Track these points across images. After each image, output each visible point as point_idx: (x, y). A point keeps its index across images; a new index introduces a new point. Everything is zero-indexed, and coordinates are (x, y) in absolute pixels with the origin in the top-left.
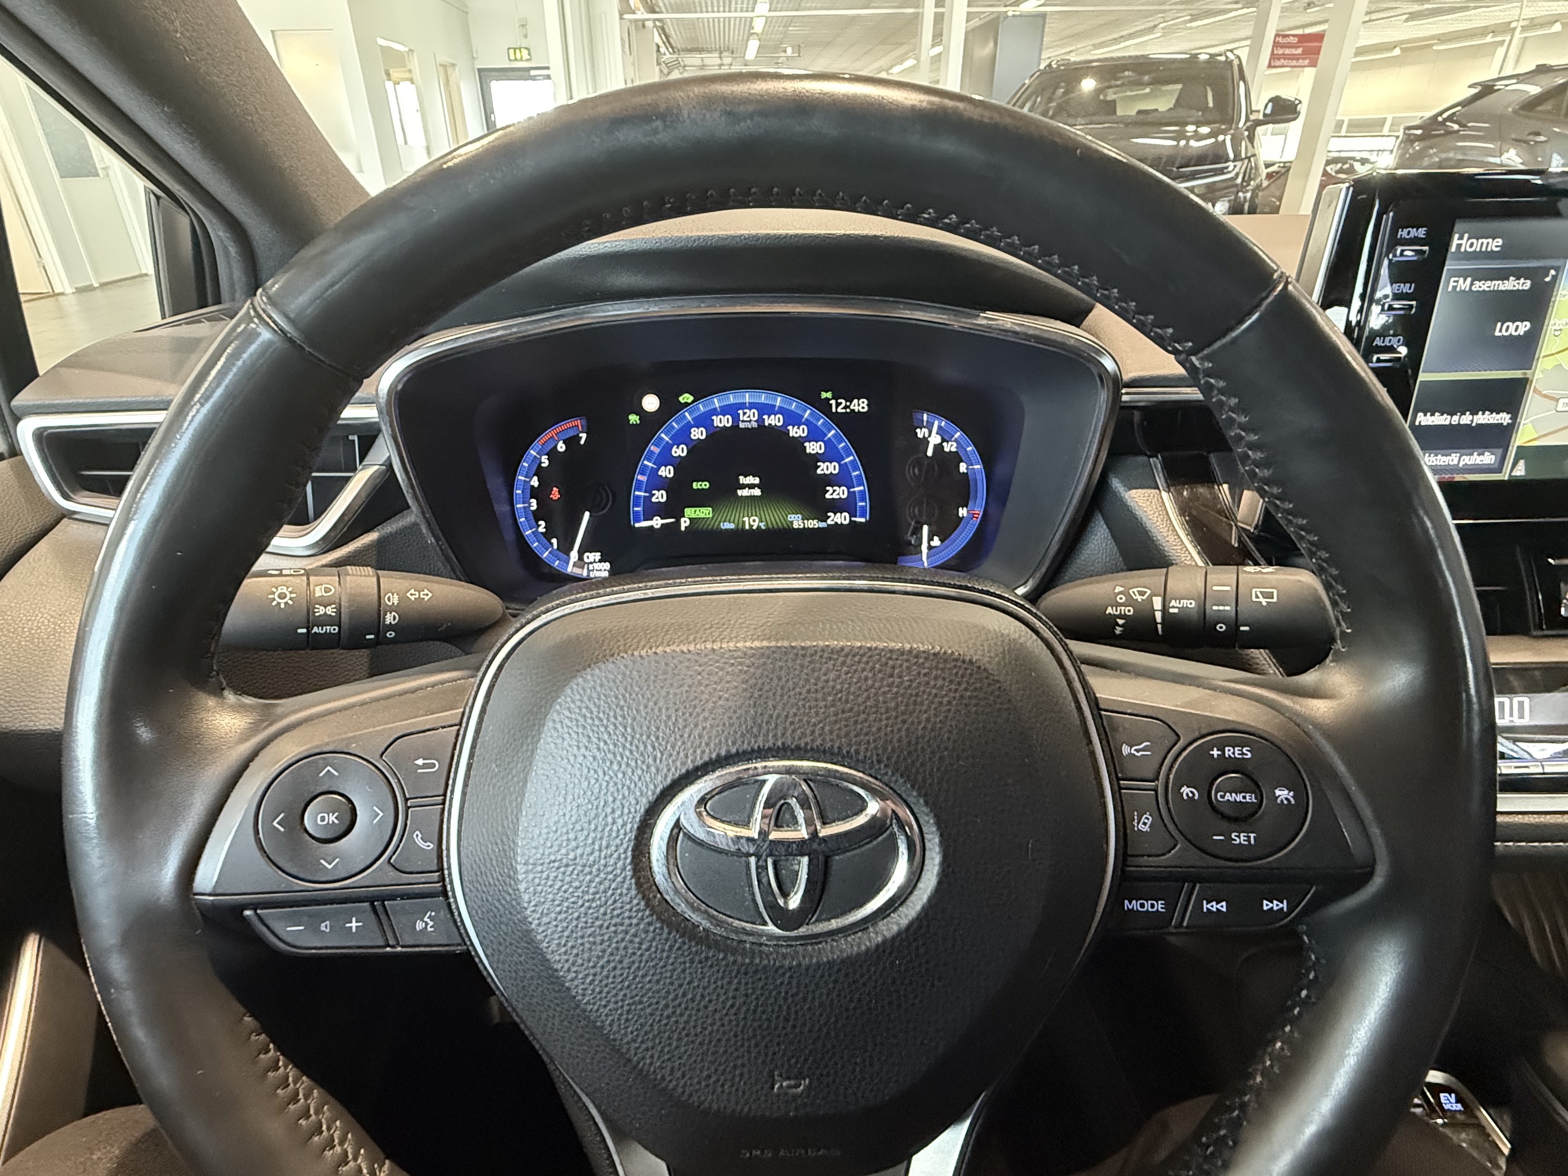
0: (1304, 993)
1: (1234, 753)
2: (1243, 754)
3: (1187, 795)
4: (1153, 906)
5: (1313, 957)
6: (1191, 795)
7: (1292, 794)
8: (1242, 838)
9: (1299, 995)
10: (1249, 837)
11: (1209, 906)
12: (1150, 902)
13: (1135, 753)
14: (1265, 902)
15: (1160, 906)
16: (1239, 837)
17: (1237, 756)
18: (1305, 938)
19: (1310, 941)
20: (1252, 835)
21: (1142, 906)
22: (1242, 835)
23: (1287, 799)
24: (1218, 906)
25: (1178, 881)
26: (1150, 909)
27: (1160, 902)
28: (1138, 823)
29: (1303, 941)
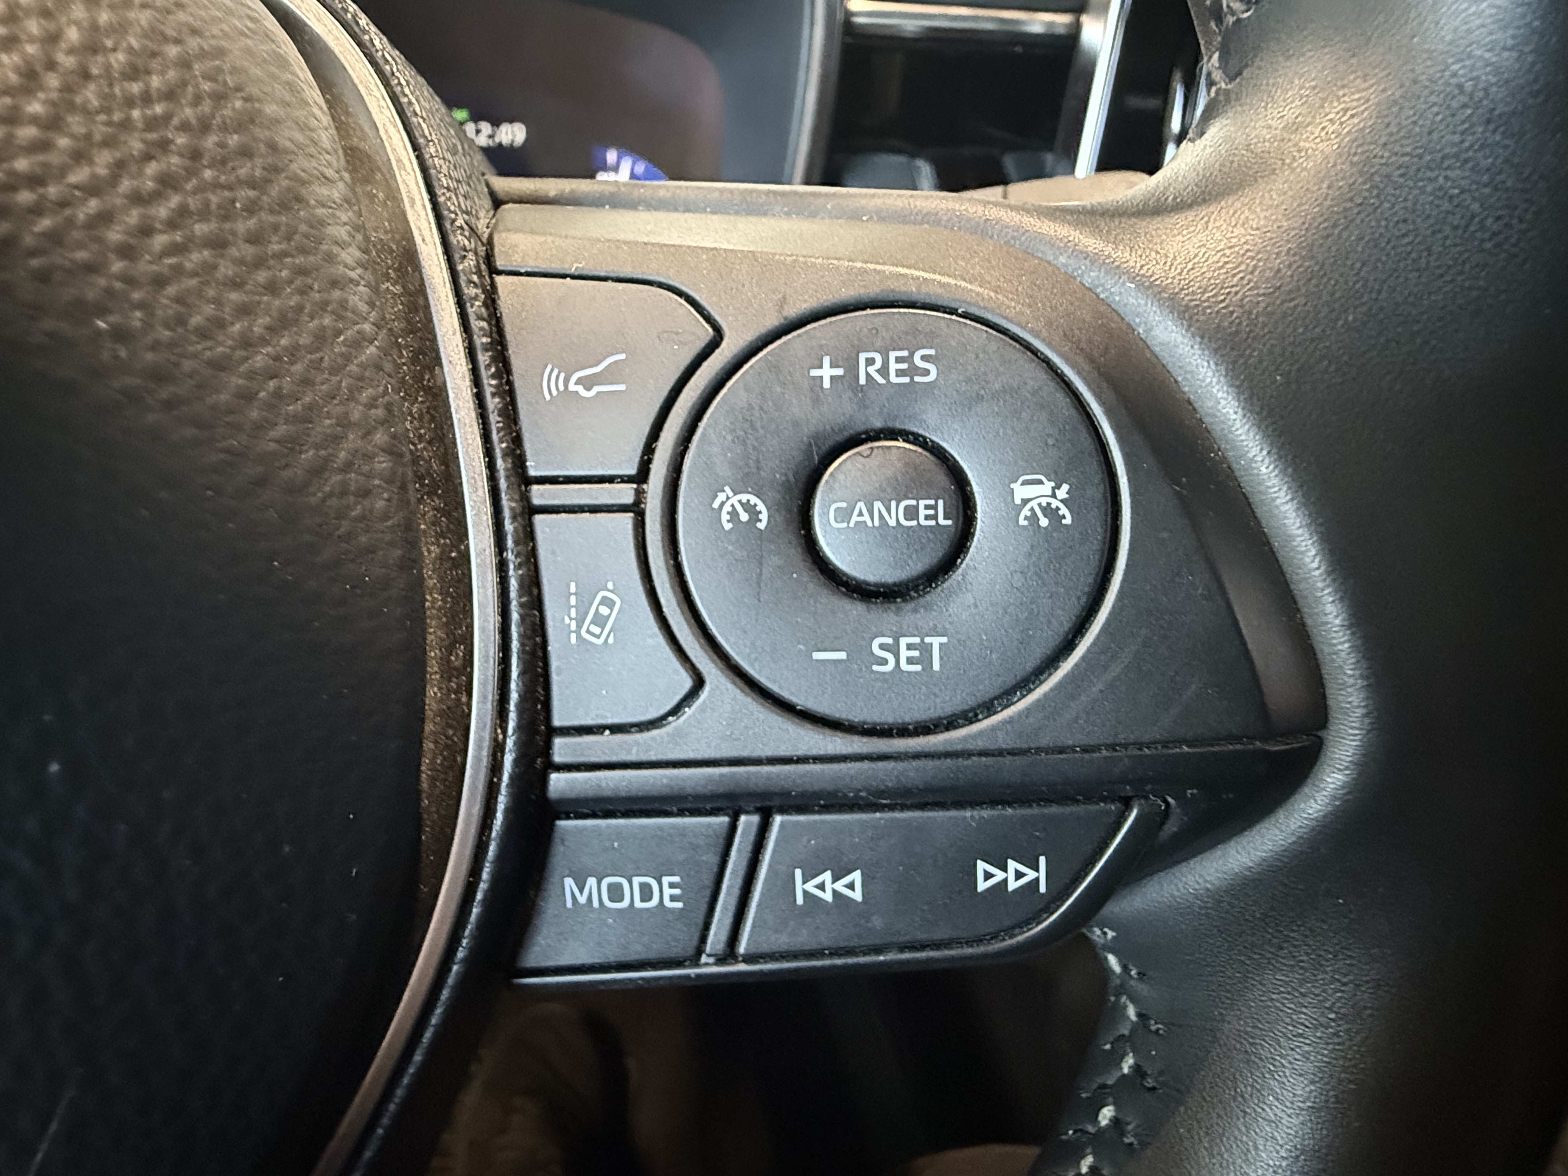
0: (1106, 1114)
1: (884, 371)
2: (913, 371)
3: (734, 514)
4: (646, 893)
5: (1131, 1012)
6: (744, 517)
7: (1063, 492)
8: (904, 653)
9: (1094, 1118)
10: (927, 650)
11: (810, 886)
12: (636, 880)
13: (580, 389)
14: (982, 866)
15: (668, 892)
16: (894, 650)
17: (893, 379)
18: (1112, 960)
19: (1125, 968)
20: (936, 642)
21: (616, 893)
22: (903, 642)
23: (1047, 510)
24: (839, 886)
25: (714, 812)
26: (638, 904)
27: (666, 880)
28: (580, 622)
29: (1106, 970)
